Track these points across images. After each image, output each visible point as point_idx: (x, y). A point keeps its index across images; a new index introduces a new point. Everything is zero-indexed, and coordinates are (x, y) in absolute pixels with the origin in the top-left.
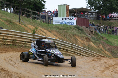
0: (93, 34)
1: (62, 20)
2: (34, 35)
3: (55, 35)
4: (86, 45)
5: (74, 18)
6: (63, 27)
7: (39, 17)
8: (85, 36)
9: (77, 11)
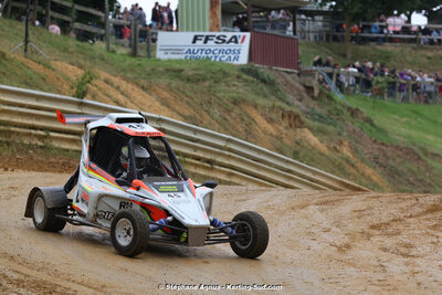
0: (313, 98)
1: (194, 42)
2: (81, 104)
3: (165, 103)
4: (287, 141)
5: (238, 34)
6: (195, 70)
7: (103, 31)
8: (284, 105)
9: (253, 6)
